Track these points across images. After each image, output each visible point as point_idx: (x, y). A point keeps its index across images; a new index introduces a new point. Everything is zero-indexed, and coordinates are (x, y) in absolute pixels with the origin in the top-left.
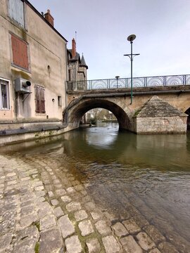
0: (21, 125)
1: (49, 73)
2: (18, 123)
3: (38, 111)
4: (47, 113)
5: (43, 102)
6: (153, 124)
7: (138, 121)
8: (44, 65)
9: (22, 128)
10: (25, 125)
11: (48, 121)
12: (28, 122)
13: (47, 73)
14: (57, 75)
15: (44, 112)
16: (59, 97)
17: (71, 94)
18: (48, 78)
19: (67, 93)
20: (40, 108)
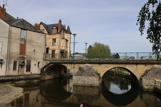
0: (19, 77)
1: (34, 53)
2: (19, 76)
3: (27, 71)
4: (31, 71)
5: (30, 66)
6: (81, 80)
7: (73, 78)
8: (32, 50)
9: (20, 78)
10: (21, 77)
11: (31, 75)
12: (22, 76)
13: (33, 53)
14: (38, 53)
15: (30, 71)
16: (39, 63)
17: (46, 60)
18: (34, 55)
19: (44, 60)
20: (28, 69)
